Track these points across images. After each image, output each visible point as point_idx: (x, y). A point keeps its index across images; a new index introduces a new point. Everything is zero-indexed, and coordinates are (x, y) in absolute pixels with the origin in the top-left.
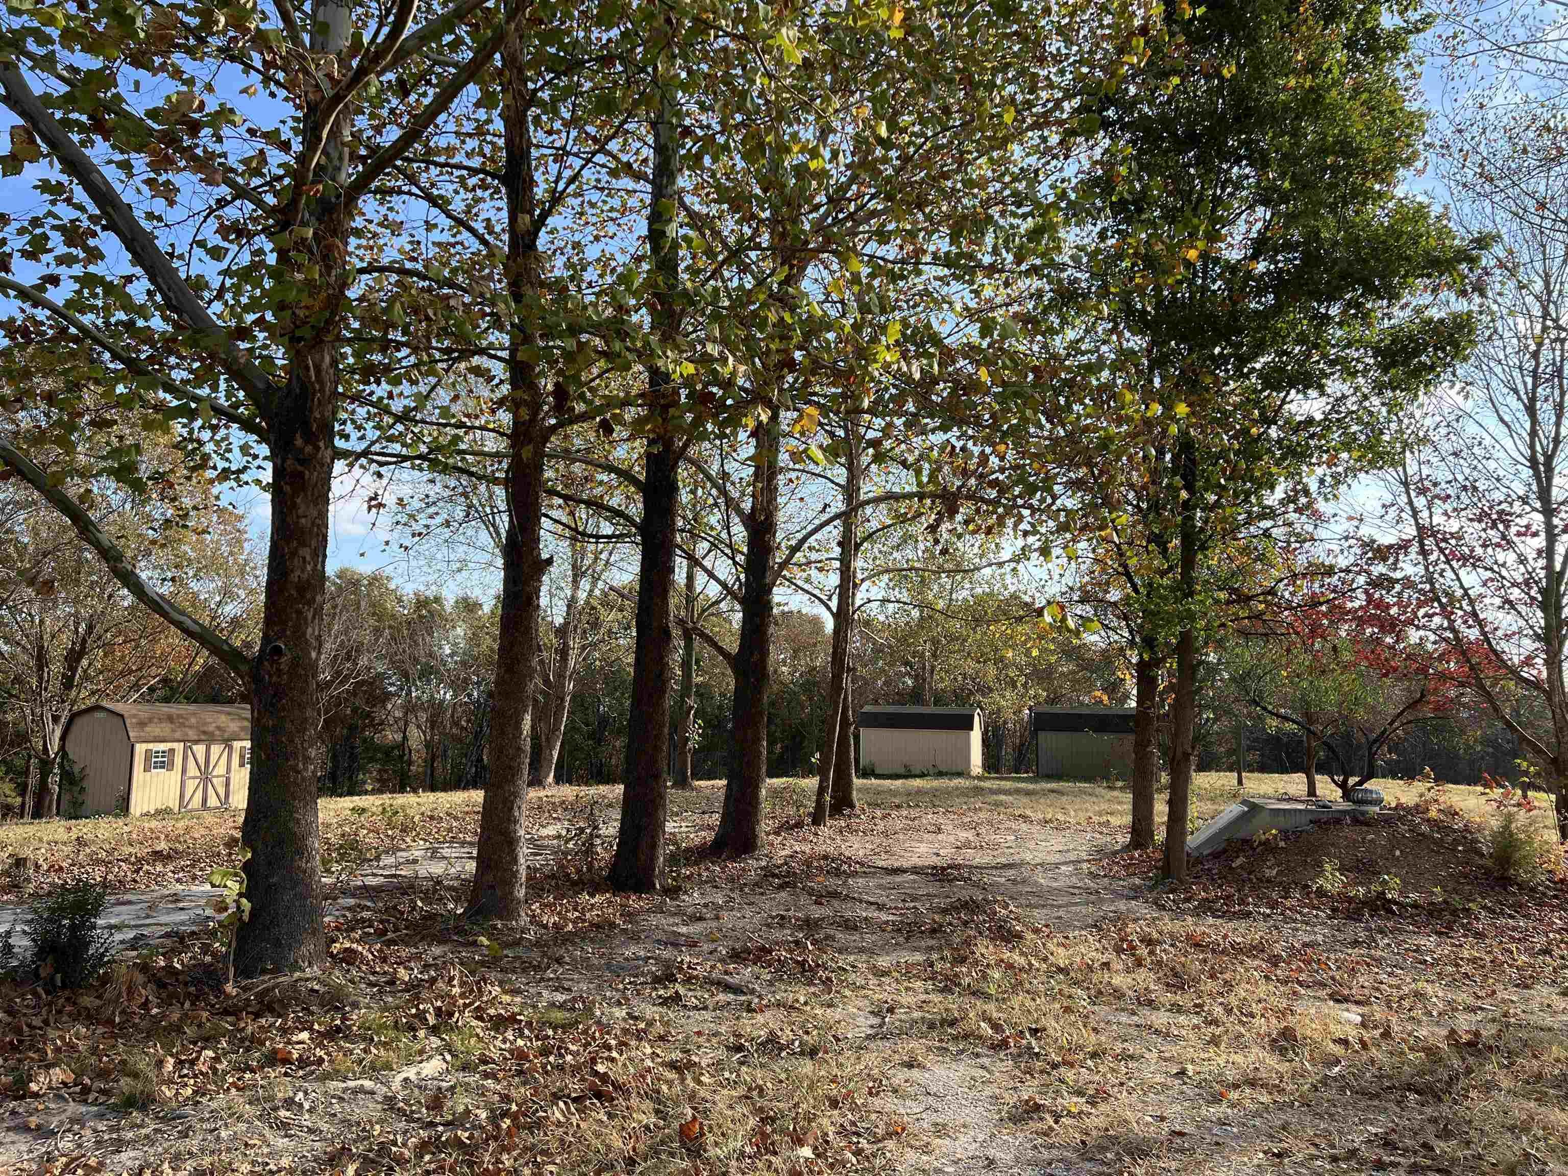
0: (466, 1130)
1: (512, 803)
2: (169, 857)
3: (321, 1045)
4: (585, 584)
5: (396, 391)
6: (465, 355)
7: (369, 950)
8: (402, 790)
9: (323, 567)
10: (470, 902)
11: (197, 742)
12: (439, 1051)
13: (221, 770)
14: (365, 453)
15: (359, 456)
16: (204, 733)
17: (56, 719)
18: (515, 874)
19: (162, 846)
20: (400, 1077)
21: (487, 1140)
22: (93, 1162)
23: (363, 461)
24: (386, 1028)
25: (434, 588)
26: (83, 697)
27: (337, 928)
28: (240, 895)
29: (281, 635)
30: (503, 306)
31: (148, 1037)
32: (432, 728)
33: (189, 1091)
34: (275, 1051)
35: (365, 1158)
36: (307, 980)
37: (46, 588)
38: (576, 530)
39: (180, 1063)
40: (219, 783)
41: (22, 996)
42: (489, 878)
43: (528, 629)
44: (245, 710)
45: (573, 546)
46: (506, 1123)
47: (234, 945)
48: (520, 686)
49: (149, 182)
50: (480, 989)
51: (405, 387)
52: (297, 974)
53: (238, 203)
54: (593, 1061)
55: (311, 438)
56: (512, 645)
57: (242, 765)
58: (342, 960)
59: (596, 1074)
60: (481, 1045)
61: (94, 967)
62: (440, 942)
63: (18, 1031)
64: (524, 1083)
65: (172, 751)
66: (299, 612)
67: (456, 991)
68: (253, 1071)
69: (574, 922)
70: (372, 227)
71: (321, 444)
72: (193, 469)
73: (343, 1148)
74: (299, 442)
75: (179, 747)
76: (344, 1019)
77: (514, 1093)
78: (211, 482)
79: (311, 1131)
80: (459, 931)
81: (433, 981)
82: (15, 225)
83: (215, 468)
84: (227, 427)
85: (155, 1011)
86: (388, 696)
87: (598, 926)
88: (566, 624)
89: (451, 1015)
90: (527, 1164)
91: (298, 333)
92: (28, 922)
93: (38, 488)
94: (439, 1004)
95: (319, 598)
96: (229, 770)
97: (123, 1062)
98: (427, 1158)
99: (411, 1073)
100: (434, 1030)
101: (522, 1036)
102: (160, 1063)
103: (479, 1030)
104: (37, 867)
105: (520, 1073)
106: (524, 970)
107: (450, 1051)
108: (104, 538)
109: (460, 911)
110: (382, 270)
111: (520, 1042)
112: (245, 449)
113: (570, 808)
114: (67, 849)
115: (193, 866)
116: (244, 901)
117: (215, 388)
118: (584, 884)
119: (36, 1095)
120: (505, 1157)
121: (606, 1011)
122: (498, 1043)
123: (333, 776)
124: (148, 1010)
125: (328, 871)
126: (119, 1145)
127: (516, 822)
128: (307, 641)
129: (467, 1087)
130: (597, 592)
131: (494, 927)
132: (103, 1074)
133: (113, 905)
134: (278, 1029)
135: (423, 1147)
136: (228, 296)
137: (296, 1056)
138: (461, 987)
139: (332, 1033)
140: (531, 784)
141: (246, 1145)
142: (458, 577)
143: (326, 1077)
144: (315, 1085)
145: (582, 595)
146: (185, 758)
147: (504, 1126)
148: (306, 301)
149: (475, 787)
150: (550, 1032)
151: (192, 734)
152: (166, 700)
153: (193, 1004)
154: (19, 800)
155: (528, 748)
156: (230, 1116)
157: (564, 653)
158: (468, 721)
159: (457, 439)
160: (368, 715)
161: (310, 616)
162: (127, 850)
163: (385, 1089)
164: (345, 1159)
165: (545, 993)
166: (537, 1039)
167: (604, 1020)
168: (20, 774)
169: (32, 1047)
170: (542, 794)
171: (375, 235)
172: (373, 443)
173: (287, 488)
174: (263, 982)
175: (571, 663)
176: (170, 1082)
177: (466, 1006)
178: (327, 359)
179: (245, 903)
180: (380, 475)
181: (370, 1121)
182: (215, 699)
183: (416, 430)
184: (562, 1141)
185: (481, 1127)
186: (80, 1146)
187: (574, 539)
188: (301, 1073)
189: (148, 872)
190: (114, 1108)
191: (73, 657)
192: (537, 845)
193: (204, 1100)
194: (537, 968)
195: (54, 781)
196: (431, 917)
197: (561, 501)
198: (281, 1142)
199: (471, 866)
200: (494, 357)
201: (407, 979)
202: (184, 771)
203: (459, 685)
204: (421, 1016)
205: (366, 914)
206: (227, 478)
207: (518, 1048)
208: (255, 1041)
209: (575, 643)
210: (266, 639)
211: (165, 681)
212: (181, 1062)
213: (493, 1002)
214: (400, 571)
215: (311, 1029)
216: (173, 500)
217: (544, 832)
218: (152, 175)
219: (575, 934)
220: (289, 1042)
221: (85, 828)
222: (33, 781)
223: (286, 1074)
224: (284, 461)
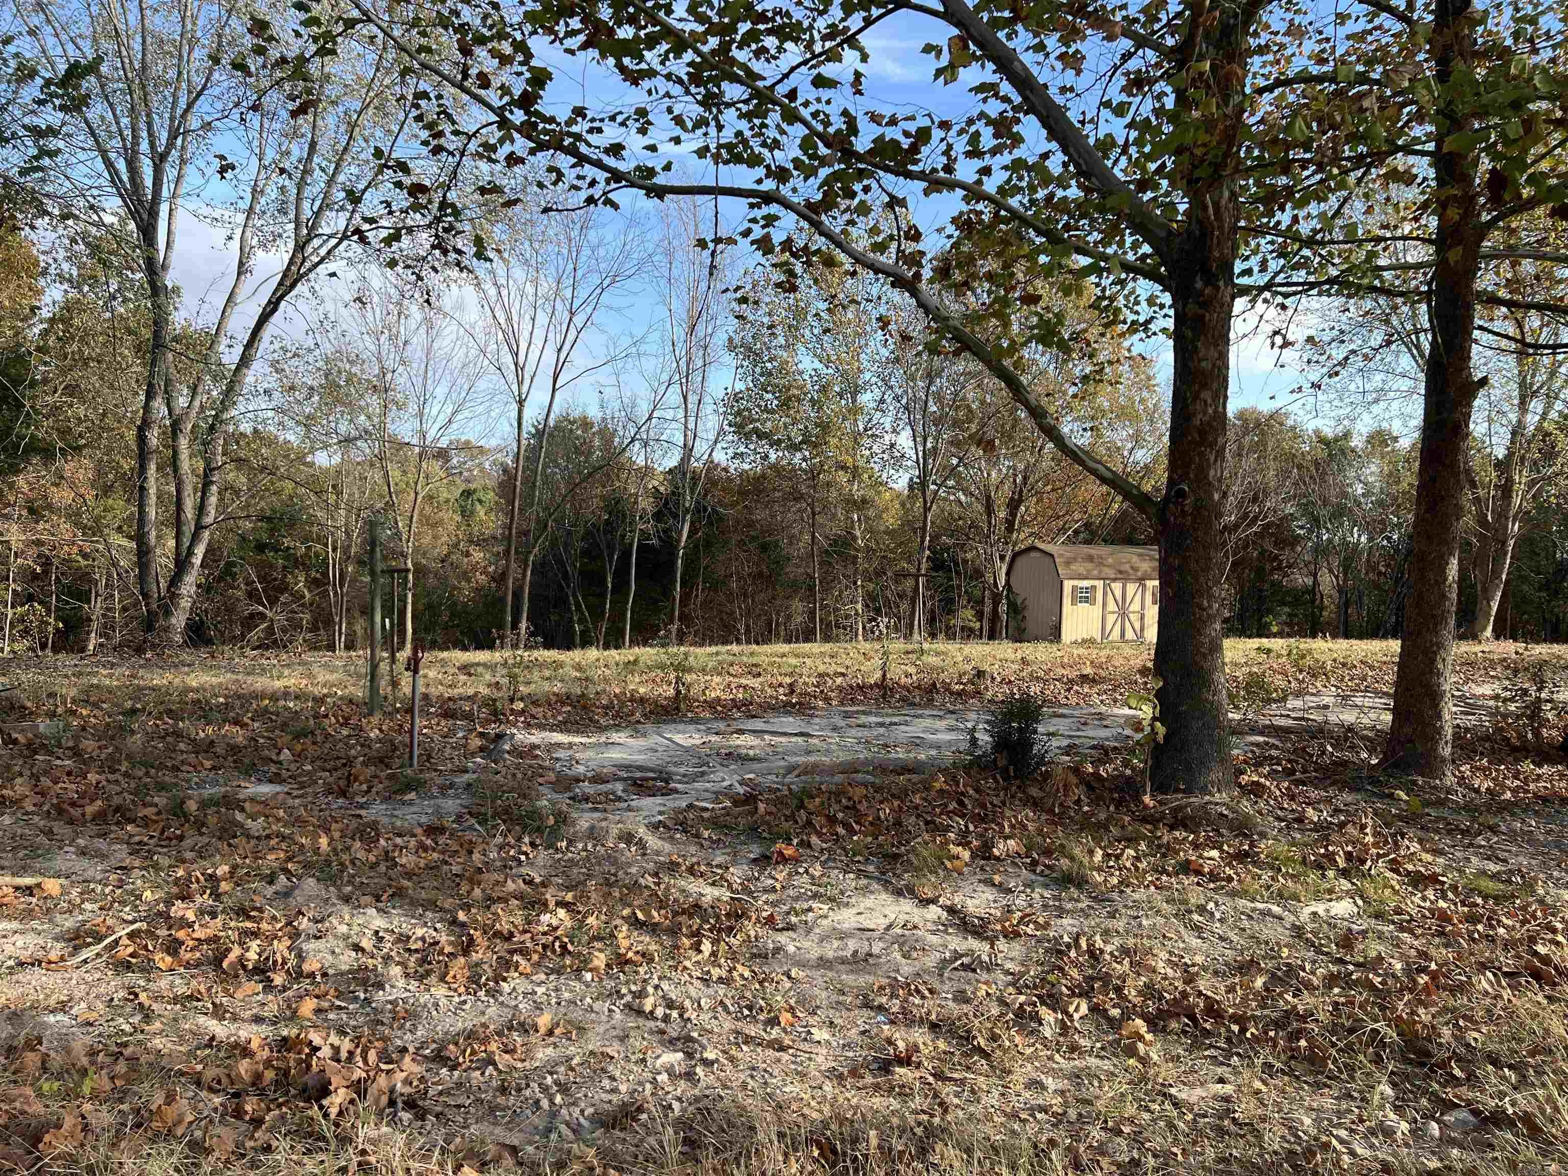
0: (1379, 975)
1: (1435, 653)
2: (1094, 681)
3: (1229, 864)
4: (1536, 406)
5: (1301, 214)
6: (1378, 158)
7: (1277, 786)
8: (1314, 636)
9: (1224, 407)
10: (1385, 754)
11: (1114, 580)
12: (1350, 894)
13: (1136, 606)
14: (1268, 286)
15: (1261, 289)
16: (1121, 572)
17: (1002, 558)
18: (1439, 731)
19: (1088, 670)
20: (1307, 911)
21: (1401, 990)
22: (1041, 920)
23: (1267, 295)
24: (1294, 861)
25: (1346, 422)
26: (1022, 537)
27: (1245, 762)
28: (1154, 719)
29: (1184, 477)
30: (1424, 92)
31: (1082, 830)
32: (1345, 574)
33: (1115, 881)
34: (1188, 862)
35: (1274, 975)
36: (1217, 804)
37: (988, 446)
38: (1522, 342)
39: (1107, 856)
40: (1134, 617)
41: (986, 779)
42: (1407, 730)
43: (1454, 464)
44: (1154, 552)
45: (1520, 362)
46: (1423, 979)
47: (1150, 763)
48: (1445, 526)
49: (1061, 57)
50: (1396, 843)
51: (1313, 208)
52: (1207, 798)
53: (1140, 52)
54: (1532, 940)
55: (1210, 280)
56: (1433, 480)
57: (1154, 603)
58: (1250, 792)
59: (1536, 954)
60: (1396, 898)
61: (1038, 763)
62: (1352, 790)
63: (983, 806)
64: (1446, 946)
65: (1094, 588)
66: (1202, 455)
67: (1369, 839)
68: (1168, 875)
69: (1514, 791)
70: (1279, 39)
71: (1221, 283)
72: (1106, 326)
73: (1252, 961)
74: (1199, 285)
75: (1099, 584)
76: (1252, 845)
77: (1433, 952)
78: (1122, 335)
79: (1221, 938)
80: (1375, 782)
81: (1342, 825)
82: (956, 128)
83: (1124, 322)
84: (1134, 280)
85: (1086, 808)
86: (1297, 539)
87: (1545, 800)
88: (1510, 455)
89: (1363, 862)
90: (1447, 1024)
91: (1197, 174)
92: (987, 722)
93: (981, 359)
94: (1350, 848)
95: (1221, 441)
96: (1143, 607)
97: (1062, 846)
98: (1336, 990)
99: (1320, 908)
100: (1345, 873)
101: (1444, 897)
102: (1091, 852)
103: (1394, 883)
104: (993, 679)
105: (1441, 934)
106: (1449, 832)
107: (1361, 897)
108: (1032, 398)
109: (1374, 762)
110: (1288, 82)
111: (1442, 904)
112: (1151, 301)
113: (1514, 669)
114: (1015, 667)
115: (1114, 690)
116: (1158, 724)
117: (1121, 244)
118: (1528, 751)
119: (997, 859)
120: (1421, 1011)
121: (1553, 891)
122: (1417, 900)
123: (1241, 617)
124: (1081, 807)
125: (1236, 707)
126: (1061, 912)
127: (1439, 674)
128: (1210, 484)
129: (1380, 936)
130: (1553, 415)
131: (1414, 783)
132: (1047, 852)
133: (1051, 717)
134: (1191, 843)
135: (1331, 980)
136: (1133, 150)
137: (1206, 870)
138: (1374, 835)
139: (1241, 857)
140: (1462, 637)
141: (1164, 936)
142: (1375, 409)
143: (1233, 894)
144: (1226, 899)
145: (1532, 420)
146: (1105, 594)
147: (1421, 981)
148: (1203, 137)
149: (1395, 636)
150: (1479, 901)
151: (1111, 573)
152: (1087, 542)
153: (1117, 808)
154: (978, 625)
155: (1454, 596)
156: (1151, 909)
157: (1506, 490)
158: (1388, 566)
159: (1372, 255)
160: (1276, 558)
161: (1212, 458)
162: (1060, 671)
163: (1293, 918)
164: (1254, 970)
165: (1474, 860)
166: (1463, 904)
167: (1549, 900)
168: (976, 602)
169: (993, 821)
170: (1477, 648)
171: (1282, 46)
172: (1277, 274)
173: (1189, 334)
174: (1176, 800)
175: (1517, 501)
176: (1099, 869)
177: (1379, 856)
178: (1226, 194)
179: (1160, 729)
180: (1284, 307)
181: (1278, 944)
182: (1130, 541)
183: (1323, 252)
184: (1489, 1011)
185: (1394, 976)
186: (1031, 906)
187: (1521, 354)
188: (1212, 886)
189: (1077, 692)
190: (1056, 881)
191: (1014, 505)
192: (1469, 705)
193: (1128, 890)
194: (1465, 832)
195: (1003, 607)
196: (1344, 764)
197: (1504, 309)
198: (1195, 942)
199: (1388, 717)
200: (1417, 153)
201: (1316, 819)
202: (1104, 604)
203: (1376, 526)
204: (1331, 858)
205: (1274, 753)
206: (1136, 331)
207: (1441, 909)
208: (1168, 850)
209: (1521, 478)
210: (1171, 482)
211: (1087, 525)
212: (1109, 855)
213: (1411, 857)
214: (1308, 408)
215: (1222, 851)
216: (1091, 357)
217: (1479, 690)
218: (1064, 49)
219: (1515, 804)
220: (1201, 856)
221: (1028, 650)
222: (987, 609)
223: (1198, 884)
224: (1185, 306)
